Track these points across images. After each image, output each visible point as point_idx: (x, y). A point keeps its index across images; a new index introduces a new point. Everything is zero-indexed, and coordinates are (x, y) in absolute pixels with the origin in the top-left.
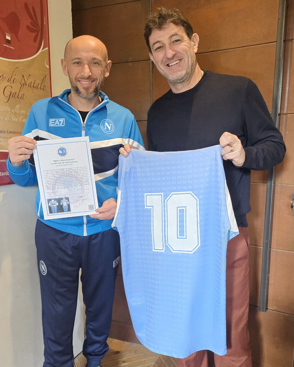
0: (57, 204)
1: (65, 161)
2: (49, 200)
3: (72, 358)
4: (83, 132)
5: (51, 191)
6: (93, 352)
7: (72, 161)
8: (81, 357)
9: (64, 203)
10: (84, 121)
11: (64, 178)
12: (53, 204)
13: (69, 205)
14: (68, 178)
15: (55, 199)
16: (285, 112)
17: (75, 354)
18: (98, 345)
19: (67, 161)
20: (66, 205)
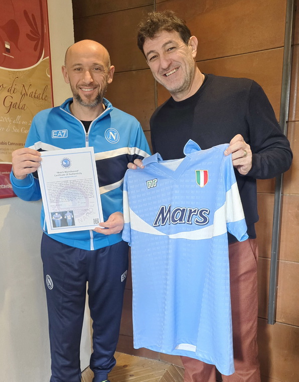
0: (61, 217)
1: (69, 173)
2: (53, 214)
3: (79, 372)
4: (87, 143)
5: (55, 204)
6: (101, 366)
7: (76, 172)
8: (89, 371)
9: (69, 217)
10: (87, 132)
11: (68, 190)
12: (57, 218)
13: (73, 219)
14: (72, 190)
15: (58, 213)
16: (293, 119)
17: (82, 368)
18: (105, 359)
19: (71, 173)
20: (70, 219)
